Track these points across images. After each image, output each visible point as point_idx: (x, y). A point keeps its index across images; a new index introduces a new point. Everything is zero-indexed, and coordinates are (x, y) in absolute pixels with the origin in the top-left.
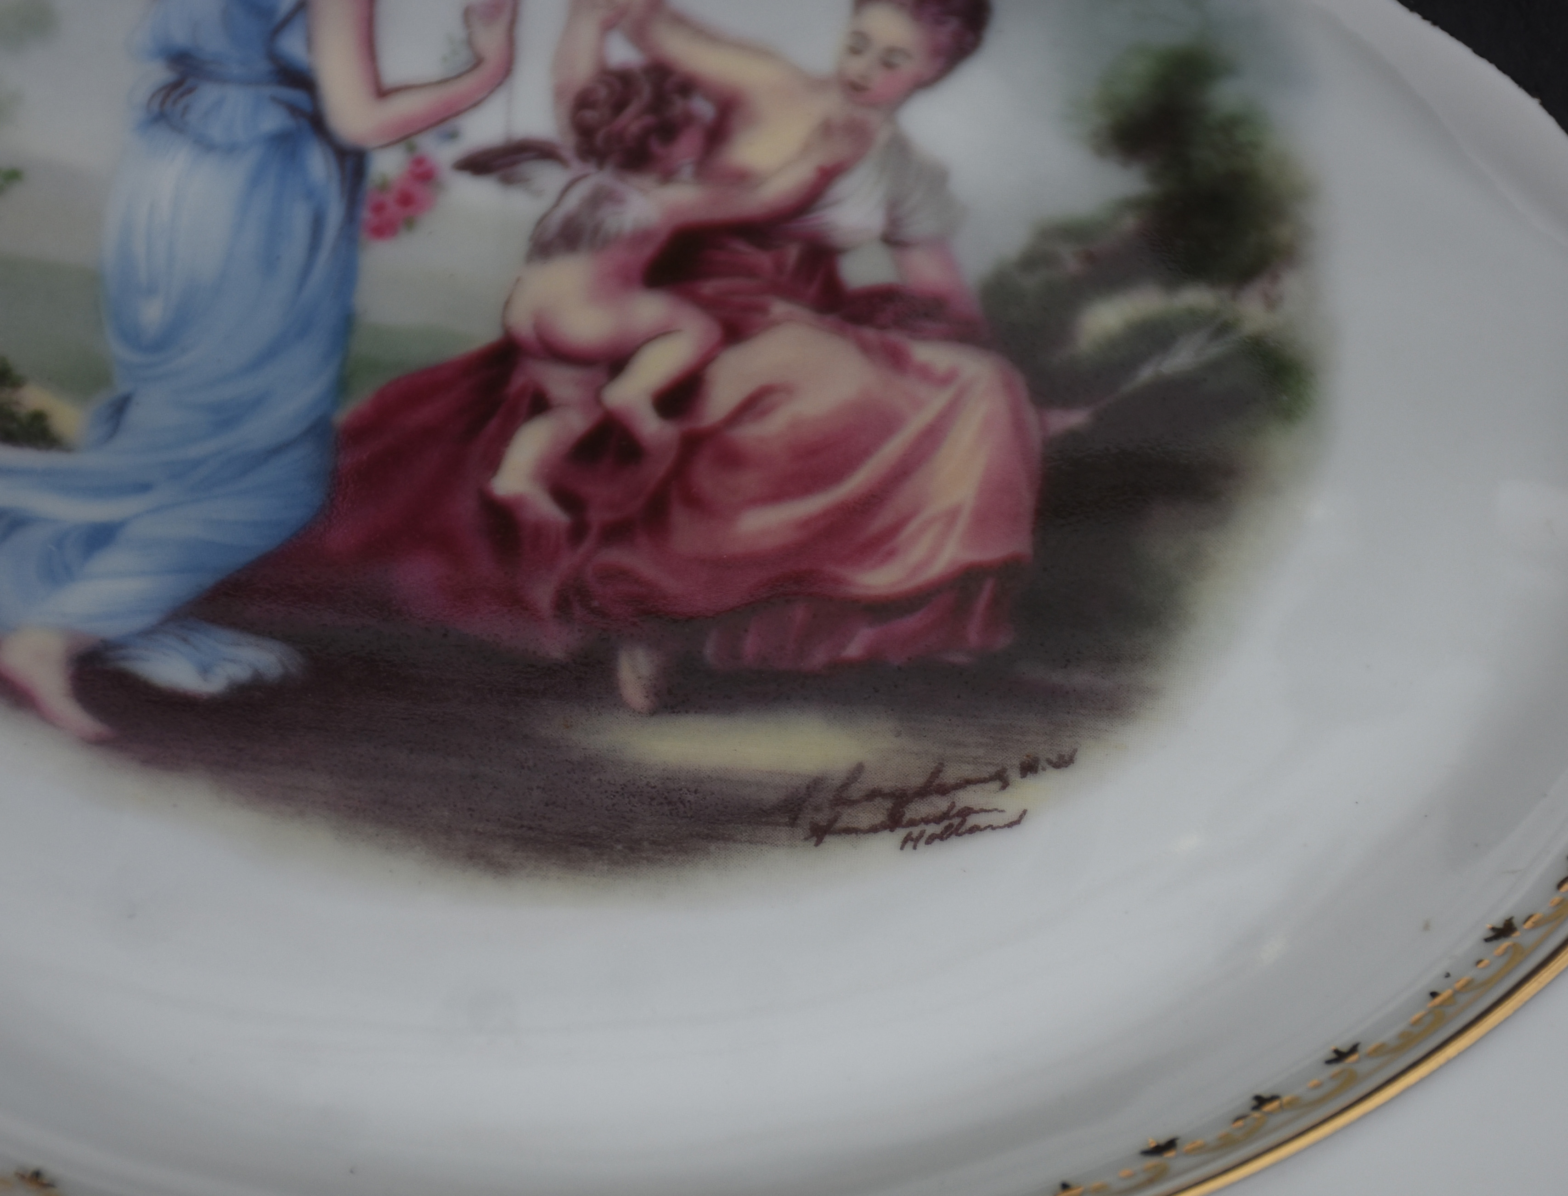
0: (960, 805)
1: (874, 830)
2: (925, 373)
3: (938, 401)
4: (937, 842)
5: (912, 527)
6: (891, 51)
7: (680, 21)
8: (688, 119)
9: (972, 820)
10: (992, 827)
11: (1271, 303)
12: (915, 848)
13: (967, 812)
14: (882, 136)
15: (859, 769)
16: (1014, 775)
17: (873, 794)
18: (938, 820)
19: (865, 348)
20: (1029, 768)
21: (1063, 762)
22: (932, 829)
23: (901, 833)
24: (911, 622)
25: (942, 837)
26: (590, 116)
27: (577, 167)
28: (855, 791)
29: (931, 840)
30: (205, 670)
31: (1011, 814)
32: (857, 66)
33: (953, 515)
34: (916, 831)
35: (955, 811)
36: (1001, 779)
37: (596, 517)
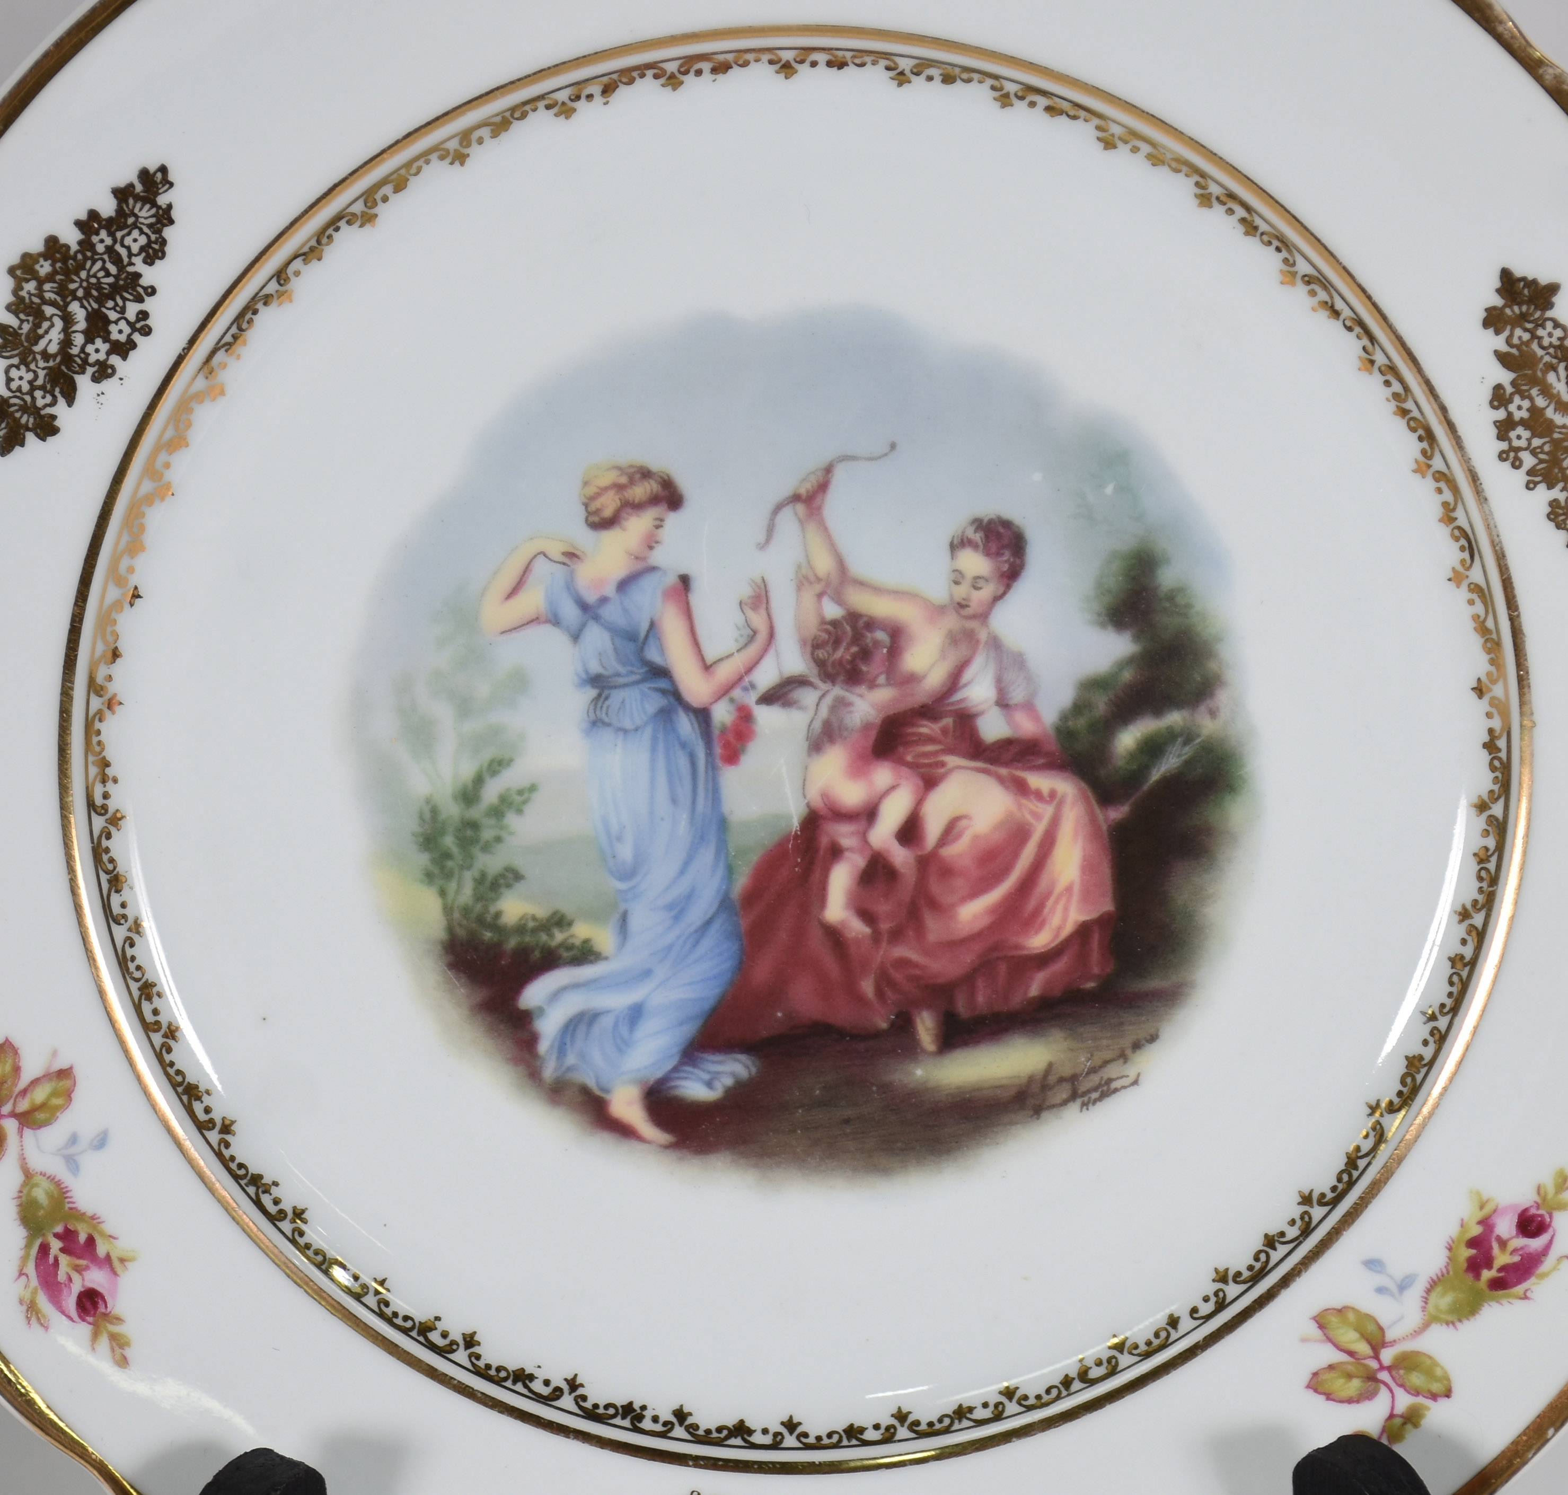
0: (1105, 1078)
1: (1065, 1103)
2: (1038, 795)
3: (1048, 811)
4: (1098, 1104)
5: (1049, 904)
6: (977, 578)
7: (861, 584)
8: (876, 643)
9: (1114, 1085)
10: (1124, 1087)
11: (1213, 714)
12: (1087, 1109)
13: (1110, 1081)
14: (983, 636)
15: (1050, 1065)
16: (1128, 1052)
17: (1061, 1080)
18: (1095, 1089)
19: (1001, 780)
20: (1137, 1046)
21: (1153, 1038)
22: (1095, 1095)
23: (1079, 1101)
24: (1060, 966)
25: (1101, 1098)
26: (821, 654)
27: (823, 686)
28: (1052, 1079)
29: (1095, 1101)
30: (709, 1085)
31: (1132, 1074)
32: (961, 592)
33: (1069, 889)
34: (1086, 1099)
35: (1103, 1082)
36: (1123, 1057)
37: (885, 926)
